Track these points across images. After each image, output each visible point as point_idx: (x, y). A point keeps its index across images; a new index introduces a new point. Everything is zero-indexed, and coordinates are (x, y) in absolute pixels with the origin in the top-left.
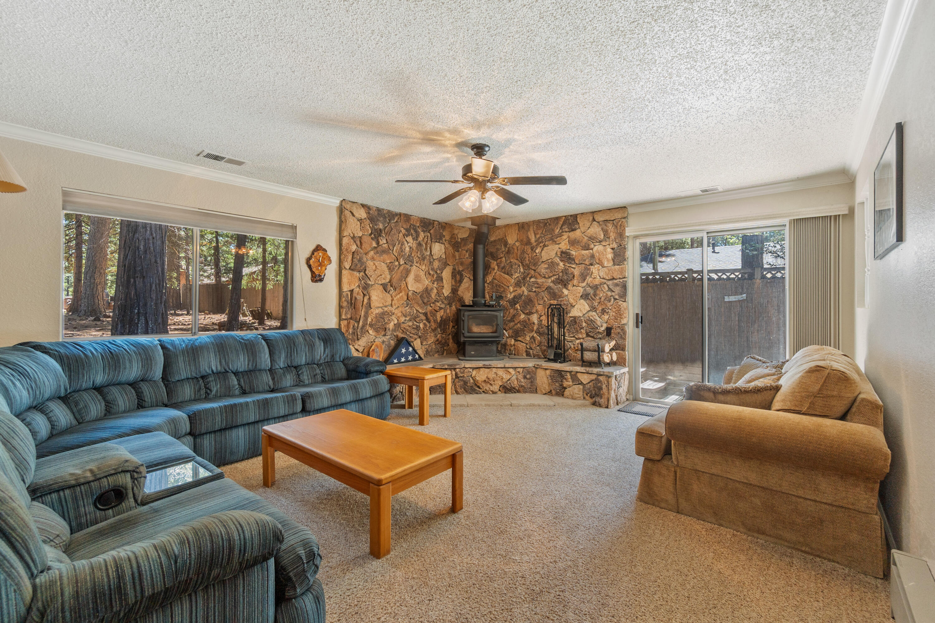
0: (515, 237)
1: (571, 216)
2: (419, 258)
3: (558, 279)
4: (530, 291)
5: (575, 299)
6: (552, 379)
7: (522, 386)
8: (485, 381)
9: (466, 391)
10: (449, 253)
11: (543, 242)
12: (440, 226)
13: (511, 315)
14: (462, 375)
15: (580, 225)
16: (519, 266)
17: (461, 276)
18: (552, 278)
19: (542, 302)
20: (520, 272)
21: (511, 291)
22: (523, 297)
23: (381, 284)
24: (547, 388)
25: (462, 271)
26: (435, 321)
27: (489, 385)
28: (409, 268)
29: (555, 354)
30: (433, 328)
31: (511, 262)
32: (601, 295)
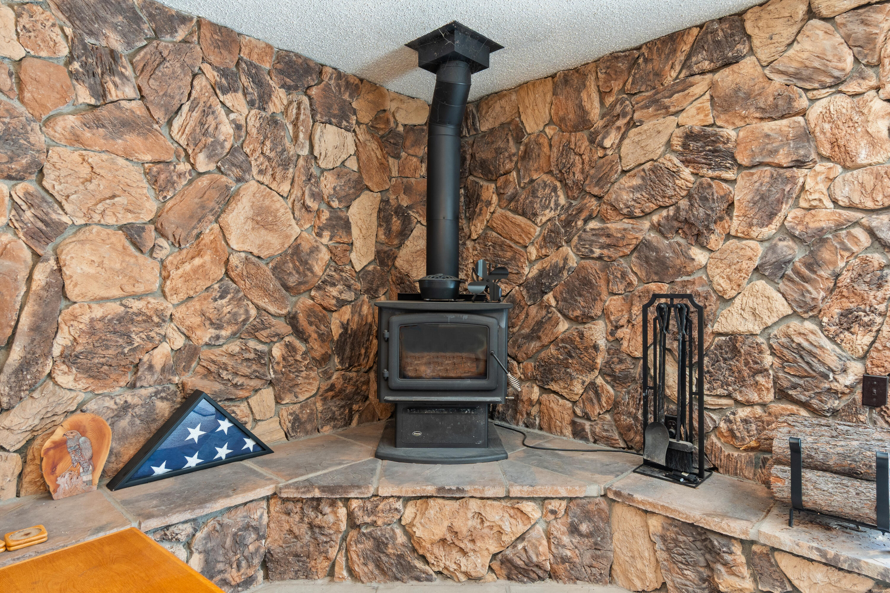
0: (545, 114)
1: (721, 20)
2: (269, 159)
3: (676, 218)
4: (585, 257)
5: (735, 277)
6: (668, 550)
7: (564, 560)
8: (443, 541)
9: (383, 572)
10: (369, 159)
11: (624, 114)
12: (342, 82)
13: (531, 322)
14: (368, 520)
15: (756, 42)
16: (555, 190)
17: (406, 220)
18: (655, 218)
19: (622, 287)
20: (557, 204)
21: (533, 257)
22: (565, 273)
23: (121, 228)
24: (650, 575)
25: (408, 207)
26: (324, 338)
27: (456, 555)
28: (234, 187)
29: (671, 452)
30: (317, 355)
31: (532, 181)
32: (841, 264)
